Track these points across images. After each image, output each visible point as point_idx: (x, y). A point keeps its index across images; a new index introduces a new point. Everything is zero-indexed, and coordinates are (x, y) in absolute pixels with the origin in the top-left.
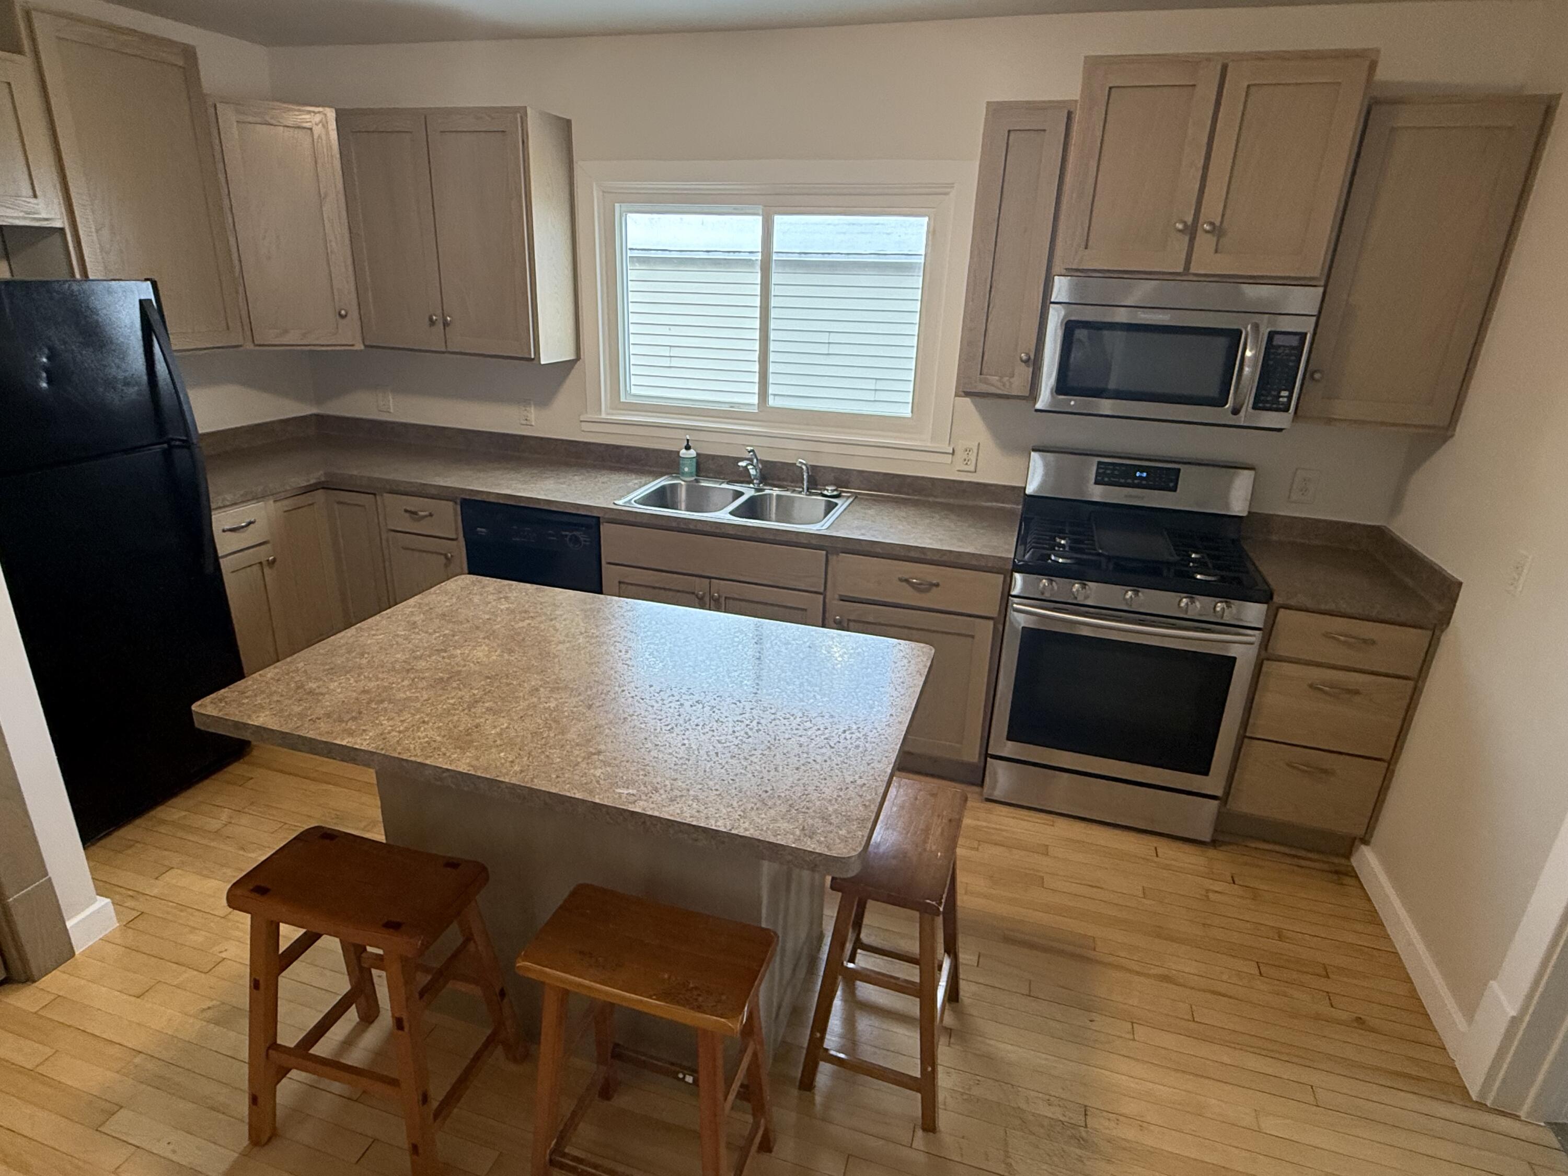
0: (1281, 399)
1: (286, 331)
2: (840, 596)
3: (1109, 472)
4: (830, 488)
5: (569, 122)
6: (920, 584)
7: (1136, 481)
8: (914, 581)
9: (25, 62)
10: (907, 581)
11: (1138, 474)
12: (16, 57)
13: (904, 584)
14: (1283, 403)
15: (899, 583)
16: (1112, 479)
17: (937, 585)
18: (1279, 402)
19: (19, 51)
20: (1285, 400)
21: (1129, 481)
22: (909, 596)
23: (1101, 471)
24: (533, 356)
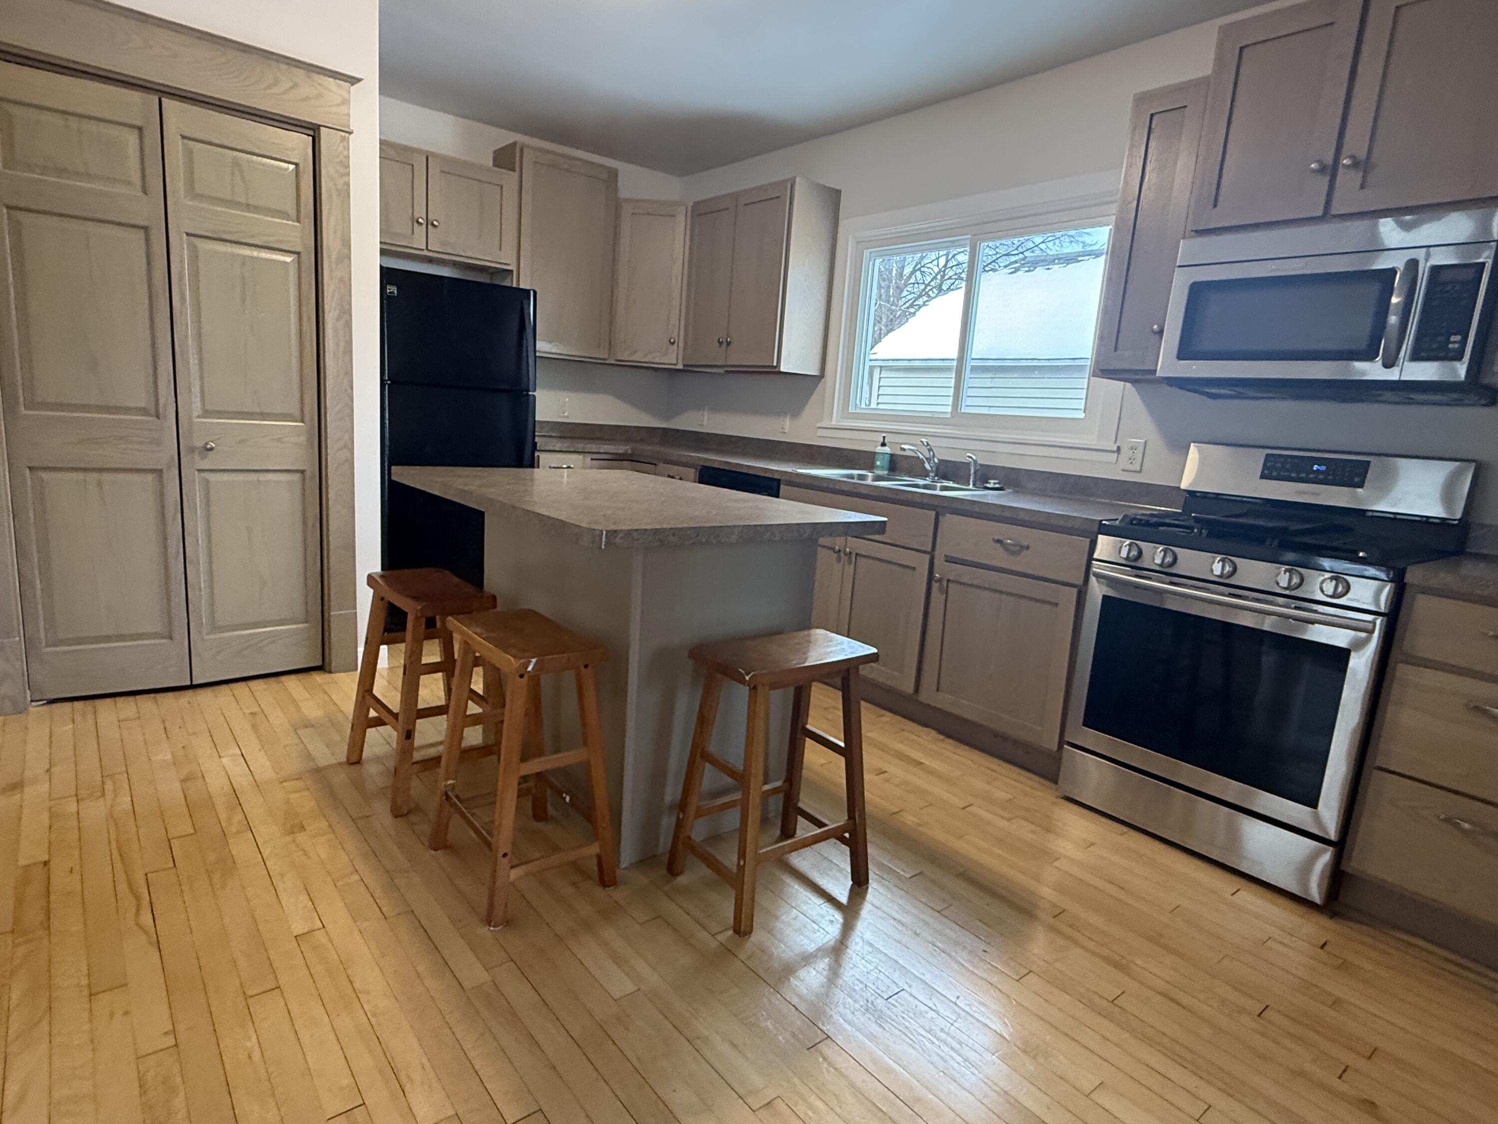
0: (1450, 346)
1: (635, 352)
2: (946, 556)
3: (1279, 465)
4: (992, 481)
5: (838, 193)
6: (1012, 545)
7: (1311, 476)
8: (1009, 541)
9: (515, 175)
10: (999, 541)
11: (1315, 467)
12: (511, 172)
13: (998, 545)
14: (1454, 350)
15: (993, 544)
16: (1282, 473)
17: (1028, 548)
18: (1449, 349)
19: (513, 170)
20: (1457, 346)
21: (1303, 475)
22: (1001, 559)
23: (1269, 464)
24: (775, 364)
